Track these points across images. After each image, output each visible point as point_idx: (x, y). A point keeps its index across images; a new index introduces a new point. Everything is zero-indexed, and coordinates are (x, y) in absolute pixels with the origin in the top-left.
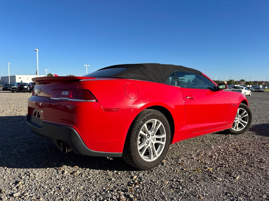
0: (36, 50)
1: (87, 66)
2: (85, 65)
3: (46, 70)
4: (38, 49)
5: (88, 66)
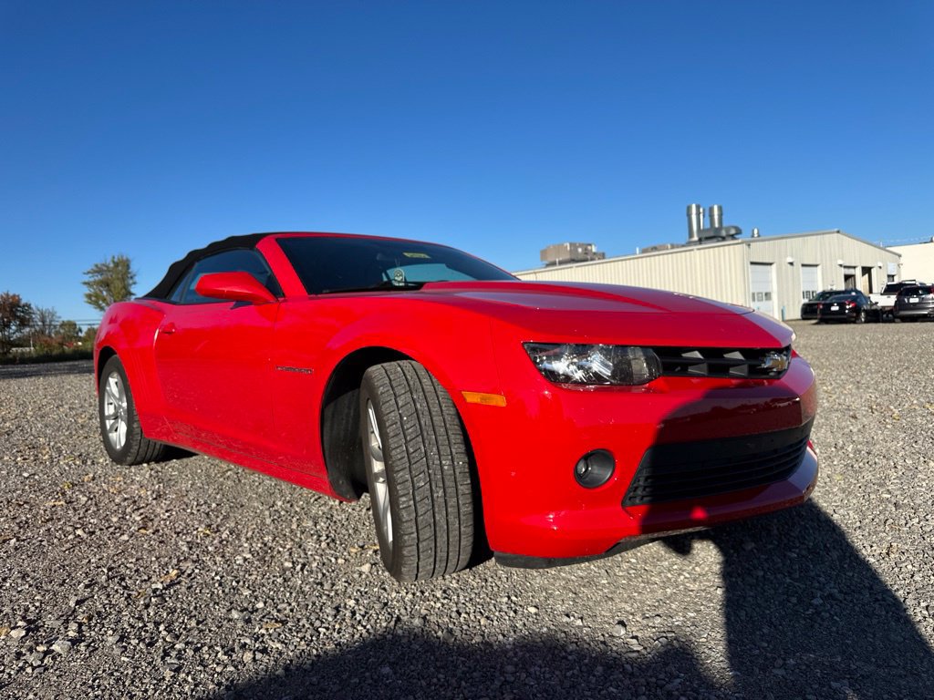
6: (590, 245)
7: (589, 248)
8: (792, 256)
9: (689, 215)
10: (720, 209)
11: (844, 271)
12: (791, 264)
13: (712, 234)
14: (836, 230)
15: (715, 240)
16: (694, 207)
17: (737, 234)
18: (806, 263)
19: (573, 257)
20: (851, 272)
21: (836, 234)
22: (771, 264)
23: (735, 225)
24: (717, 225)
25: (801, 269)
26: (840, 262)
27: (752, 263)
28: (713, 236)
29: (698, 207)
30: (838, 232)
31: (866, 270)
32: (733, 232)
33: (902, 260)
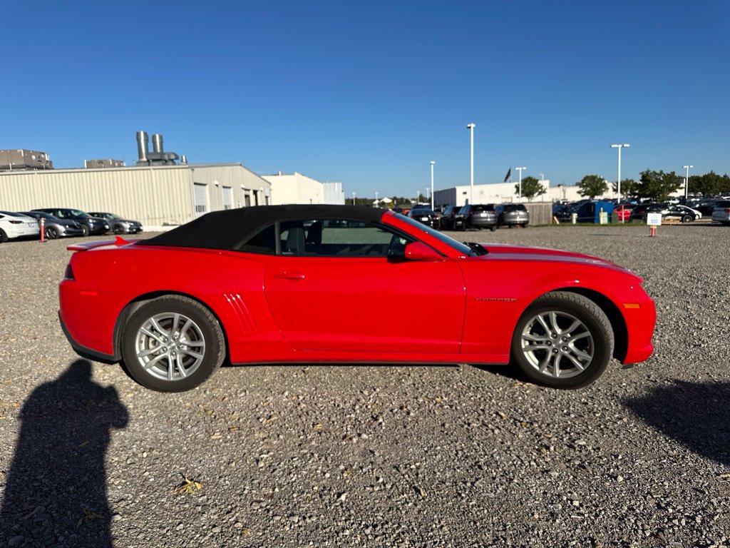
0: (470, 127)
1: (620, 146)
2: (613, 146)
3: (520, 169)
4: (474, 123)
5: (625, 145)
6: (43, 154)
7: (42, 156)
8: (217, 180)
9: (138, 140)
10: (161, 137)
11: (244, 193)
12: (217, 185)
13: (158, 157)
14: (239, 163)
15: (161, 163)
16: (157, 136)
17: (176, 159)
18: (225, 185)
19: (28, 164)
20: (247, 193)
21: (239, 167)
22: (205, 185)
23: (174, 152)
24: (159, 151)
25: (223, 189)
26: (243, 186)
27: (195, 184)
28: (159, 159)
29: (146, 134)
30: (241, 165)
31: (255, 192)
32: (173, 157)
33: (272, 187)
